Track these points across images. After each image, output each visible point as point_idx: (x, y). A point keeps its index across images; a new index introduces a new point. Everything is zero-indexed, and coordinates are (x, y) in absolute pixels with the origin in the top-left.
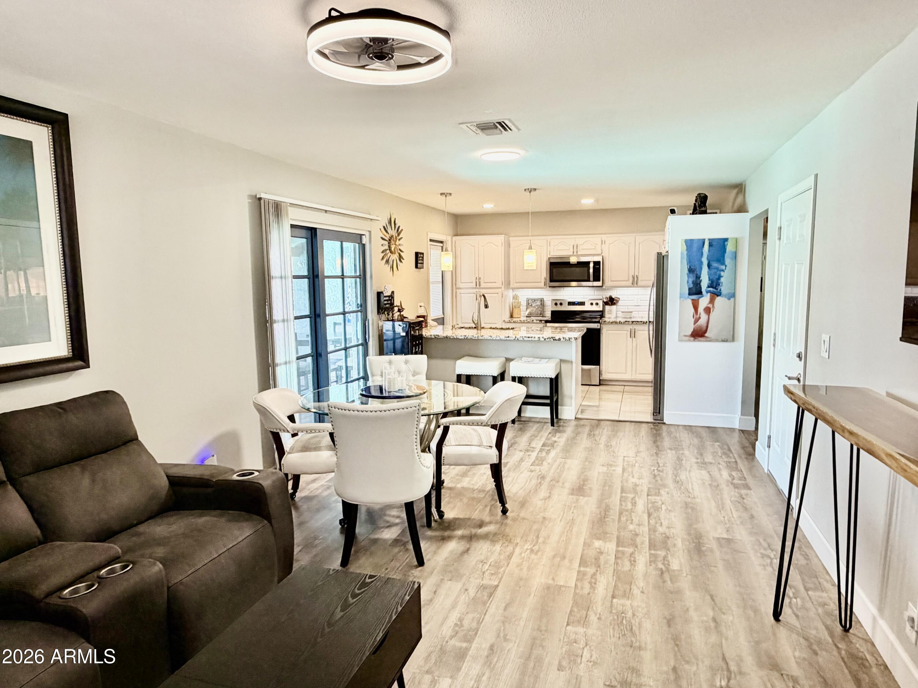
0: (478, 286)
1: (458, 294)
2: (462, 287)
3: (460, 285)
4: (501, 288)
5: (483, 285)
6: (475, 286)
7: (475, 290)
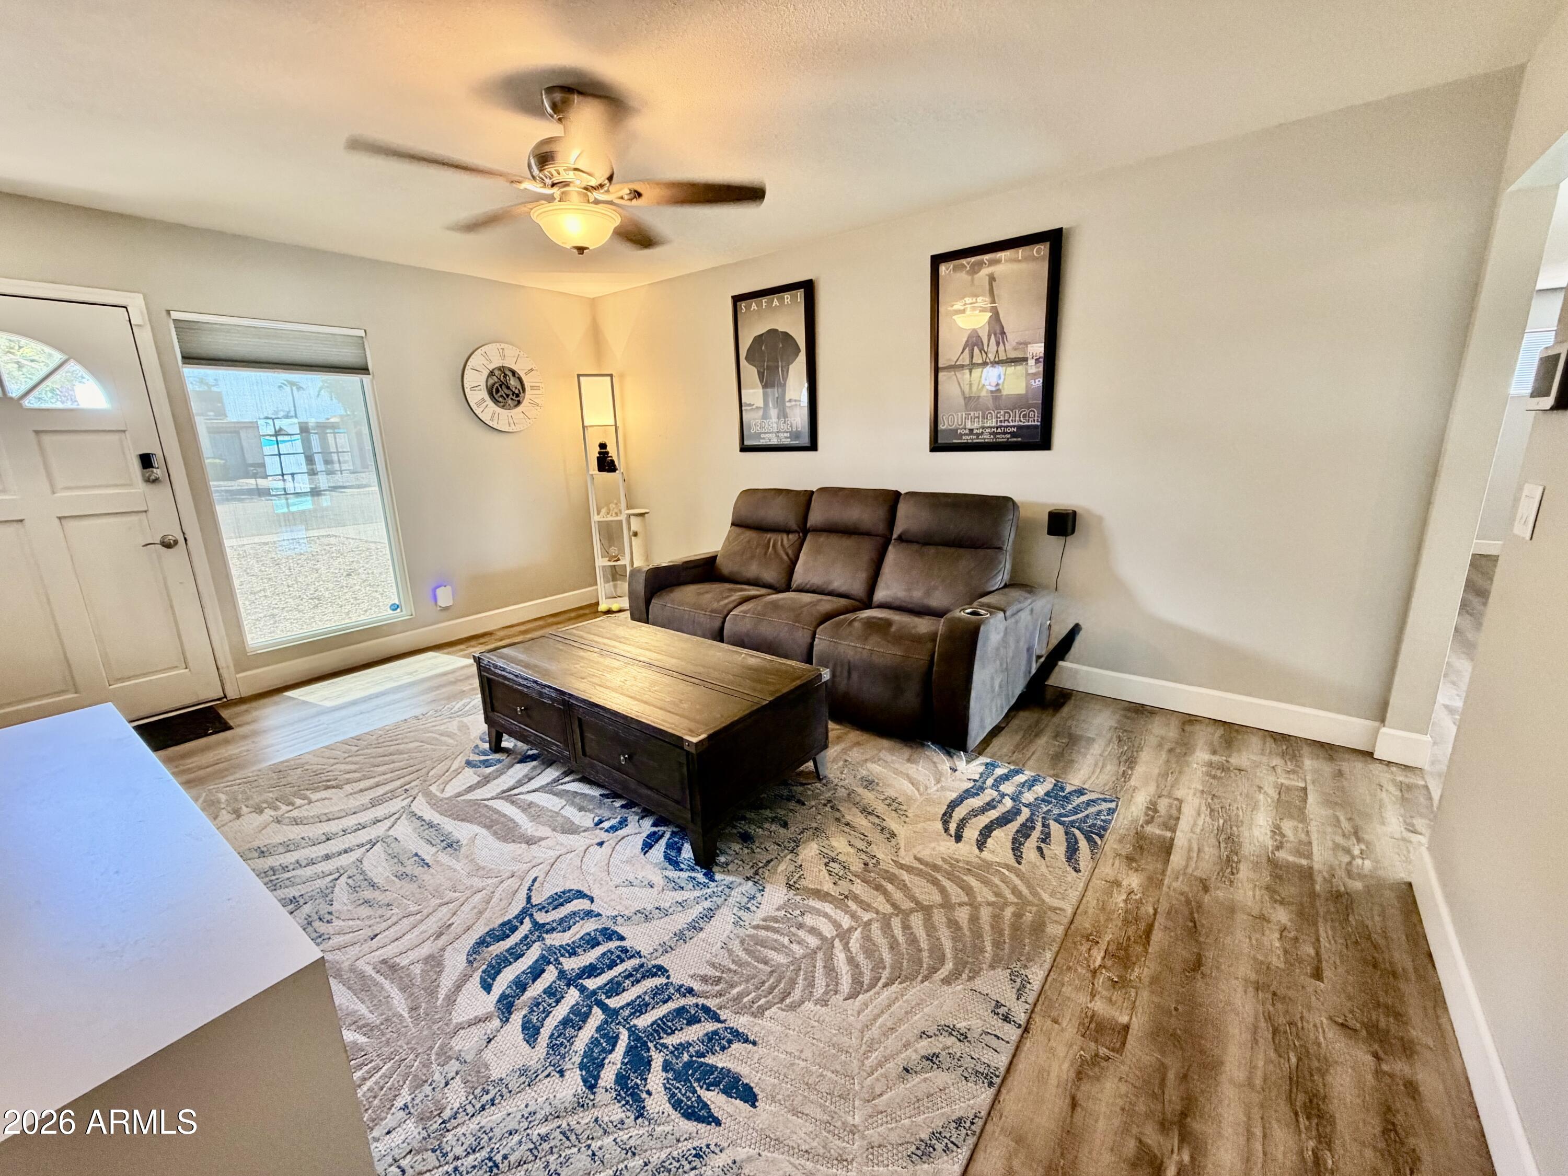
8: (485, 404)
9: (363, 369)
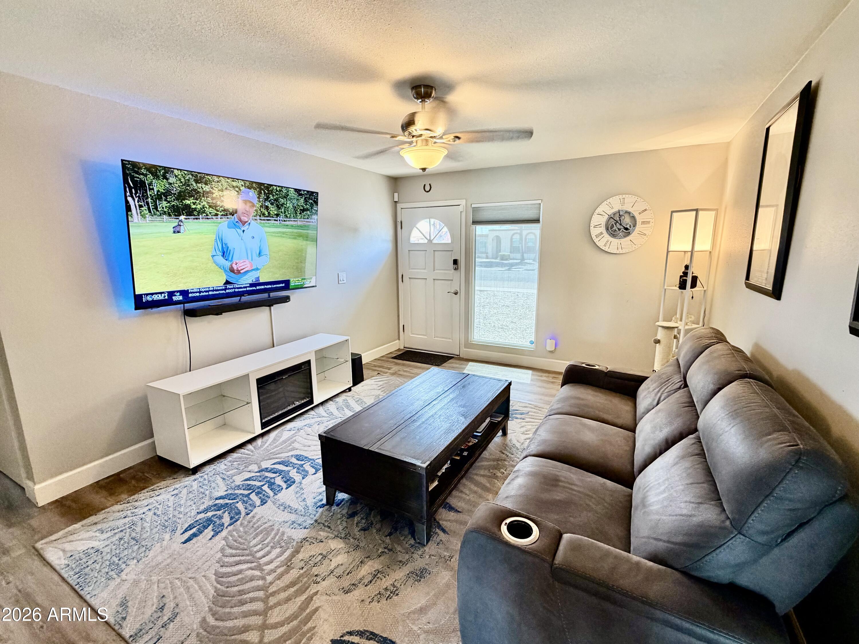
8: (602, 235)
9: (537, 221)
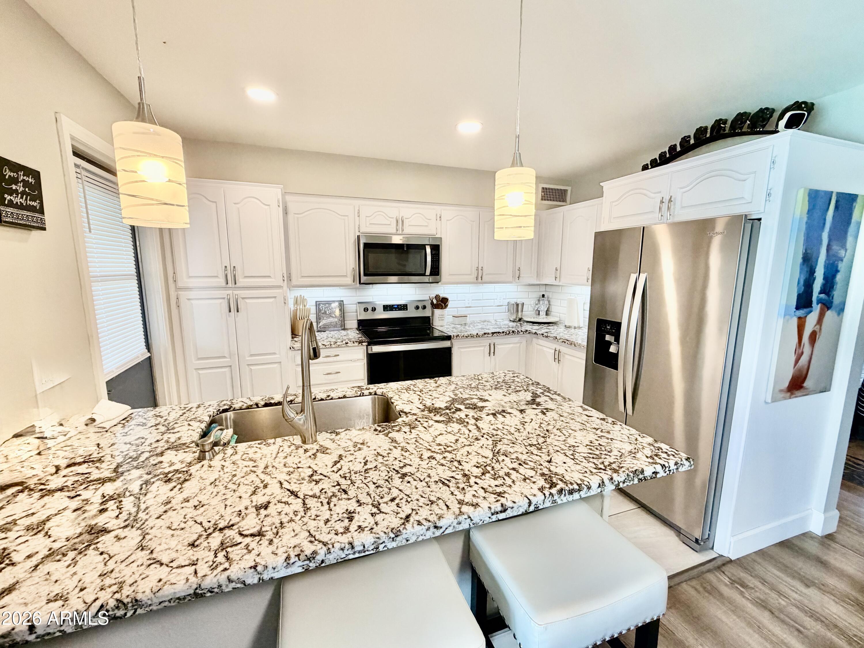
0: (230, 285)
1: (182, 300)
2: (190, 285)
3: (183, 281)
4: (280, 287)
5: (241, 281)
6: (224, 284)
7: (224, 293)
